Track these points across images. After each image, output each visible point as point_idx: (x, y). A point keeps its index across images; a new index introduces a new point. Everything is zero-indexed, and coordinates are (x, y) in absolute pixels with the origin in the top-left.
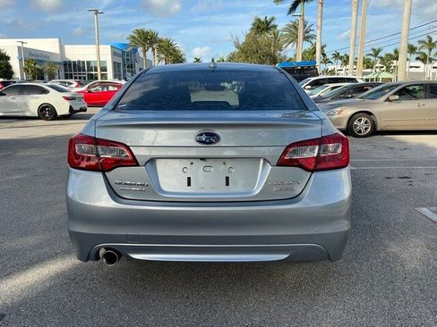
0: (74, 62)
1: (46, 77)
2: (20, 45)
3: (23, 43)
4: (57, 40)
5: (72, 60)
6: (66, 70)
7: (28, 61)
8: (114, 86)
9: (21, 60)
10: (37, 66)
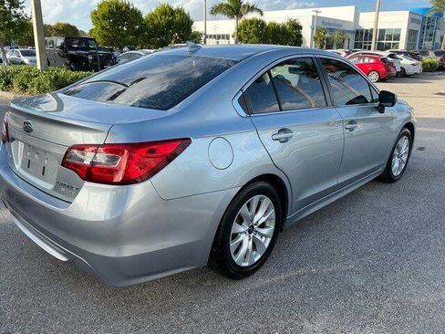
0: (367, 31)
1: (335, 46)
2: (314, 14)
3: (317, 12)
4: (353, 7)
5: (365, 28)
6: (356, 39)
7: (318, 31)
8: (370, 58)
9: (313, 29)
10: (328, 35)
